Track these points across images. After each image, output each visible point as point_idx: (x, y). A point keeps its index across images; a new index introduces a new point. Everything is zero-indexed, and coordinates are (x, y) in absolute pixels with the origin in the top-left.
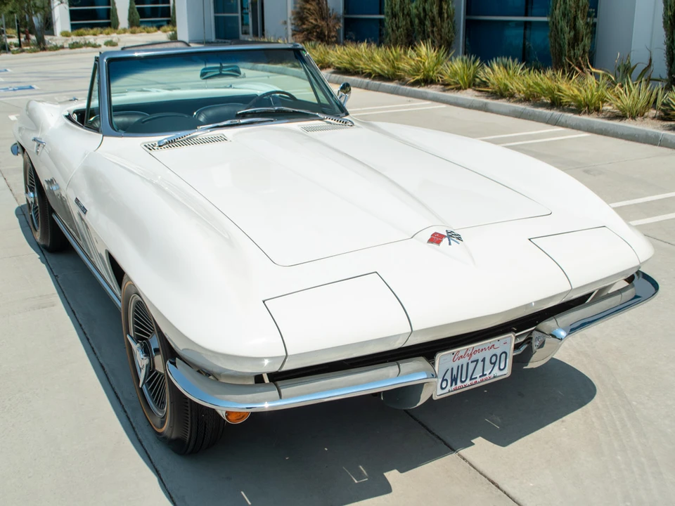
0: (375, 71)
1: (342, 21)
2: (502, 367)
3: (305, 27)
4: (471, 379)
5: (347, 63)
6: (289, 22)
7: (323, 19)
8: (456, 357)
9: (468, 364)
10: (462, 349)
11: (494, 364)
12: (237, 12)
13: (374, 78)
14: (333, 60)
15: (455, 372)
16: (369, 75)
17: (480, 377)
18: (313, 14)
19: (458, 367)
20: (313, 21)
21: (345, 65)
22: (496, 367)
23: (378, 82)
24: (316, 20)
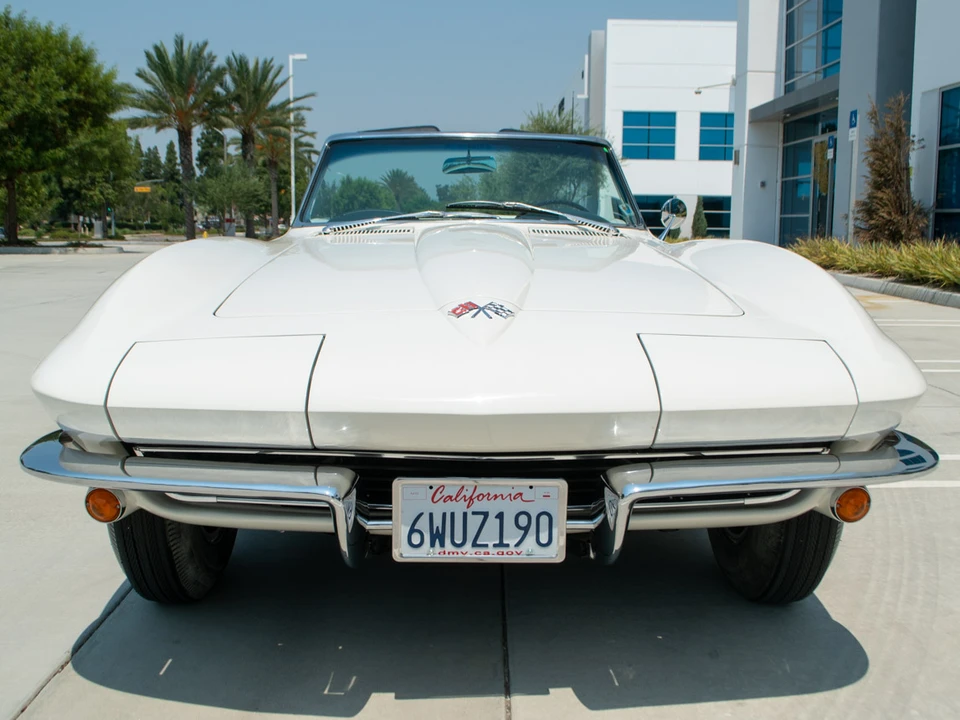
0: (947, 278)
1: (931, 216)
2: (544, 539)
3: (873, 222)
4: (475, 545)
5: (911, 267)
6: (851, 215)
7: (902, 213)
8: (438, 496)
9: (465, 514)
10: (452, 484)
11: (526, 529)
12: (807, 212)
13: (945, 288)
14: (892, 262)
15: (438, 522)
16: (937, 284)
17: (495, 546)
18: (886, 205)
19: (444, 515)
20: (885, 215)
21: (908, 268)
22: (531, 539)
23: (947, 293)
24: (889, 214)
